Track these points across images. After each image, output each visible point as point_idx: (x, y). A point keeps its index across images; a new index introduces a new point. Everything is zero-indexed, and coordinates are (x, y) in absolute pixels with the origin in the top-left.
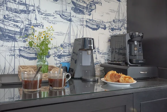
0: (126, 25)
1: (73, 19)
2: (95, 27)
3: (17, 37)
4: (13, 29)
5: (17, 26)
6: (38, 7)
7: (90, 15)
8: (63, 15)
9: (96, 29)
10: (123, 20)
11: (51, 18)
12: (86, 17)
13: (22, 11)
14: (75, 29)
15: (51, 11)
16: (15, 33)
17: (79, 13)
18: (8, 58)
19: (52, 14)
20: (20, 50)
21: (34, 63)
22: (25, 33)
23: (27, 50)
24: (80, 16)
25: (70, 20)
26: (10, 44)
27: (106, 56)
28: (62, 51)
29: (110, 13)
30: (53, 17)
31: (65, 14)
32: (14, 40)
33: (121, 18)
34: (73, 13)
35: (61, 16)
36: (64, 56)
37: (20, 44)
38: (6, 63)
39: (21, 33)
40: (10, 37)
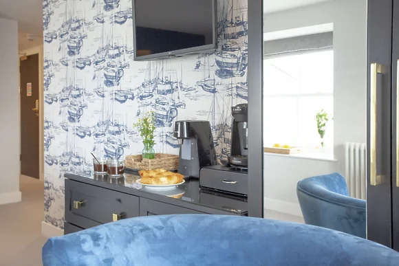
1: (218, 88)
3: (165, 121)
5: (165, 109)
6: (181, 83)
7: (242, 75)
8: (205, 85)
11: (192, 93)
12: (237, 80)
13: (169, 91)
14: (221, 103)
15: (192, 84)
16: (163, 117)
17: (226, 77)
19: (194, 87)
20: (166, 136)
22: (170, 117)
24: (228, 81)
25: (214, 91)
30: (195, 91)
31: (208, 83)
32: (163, 124)
34: (218, 79)
35: (203, 87)
39: (167, 116)
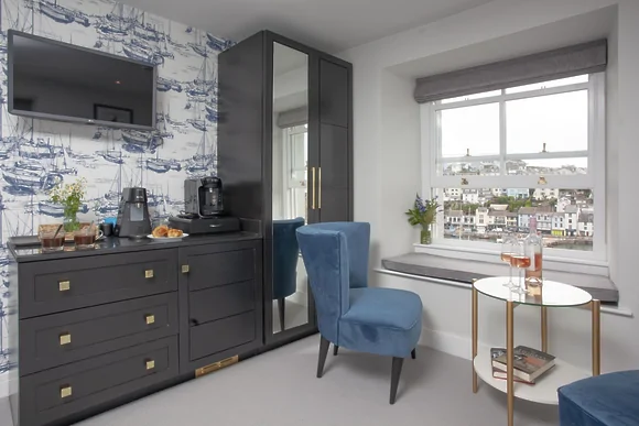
0: (216, 163)
2: (163, 168)
3: (36, 188)
4: (30, 179)
5: (36, 175)
6: (69, 149)
7: (153, 152)
9: (164, 171)
10: (211, 157)
12: (147, 155)
14: (129, 173)
16: (33, 184)
17: (135, 151)
18: (23, 216)
20: (40, 205)
21: (60, 221)
22: (48, 183)
23: (52, 205)
25: (120, 162)
26: (26, 198)
27: (182, 207)
28: (107, 203)
29: (188, 147)
30: (93, 159)
32: (32, 192)
33: (207, 153)
35: (105, 157)
36: (110, 209)
37: (40, 197)
38: (21, 222)
39: (41, 183)
40: (24, 189)
